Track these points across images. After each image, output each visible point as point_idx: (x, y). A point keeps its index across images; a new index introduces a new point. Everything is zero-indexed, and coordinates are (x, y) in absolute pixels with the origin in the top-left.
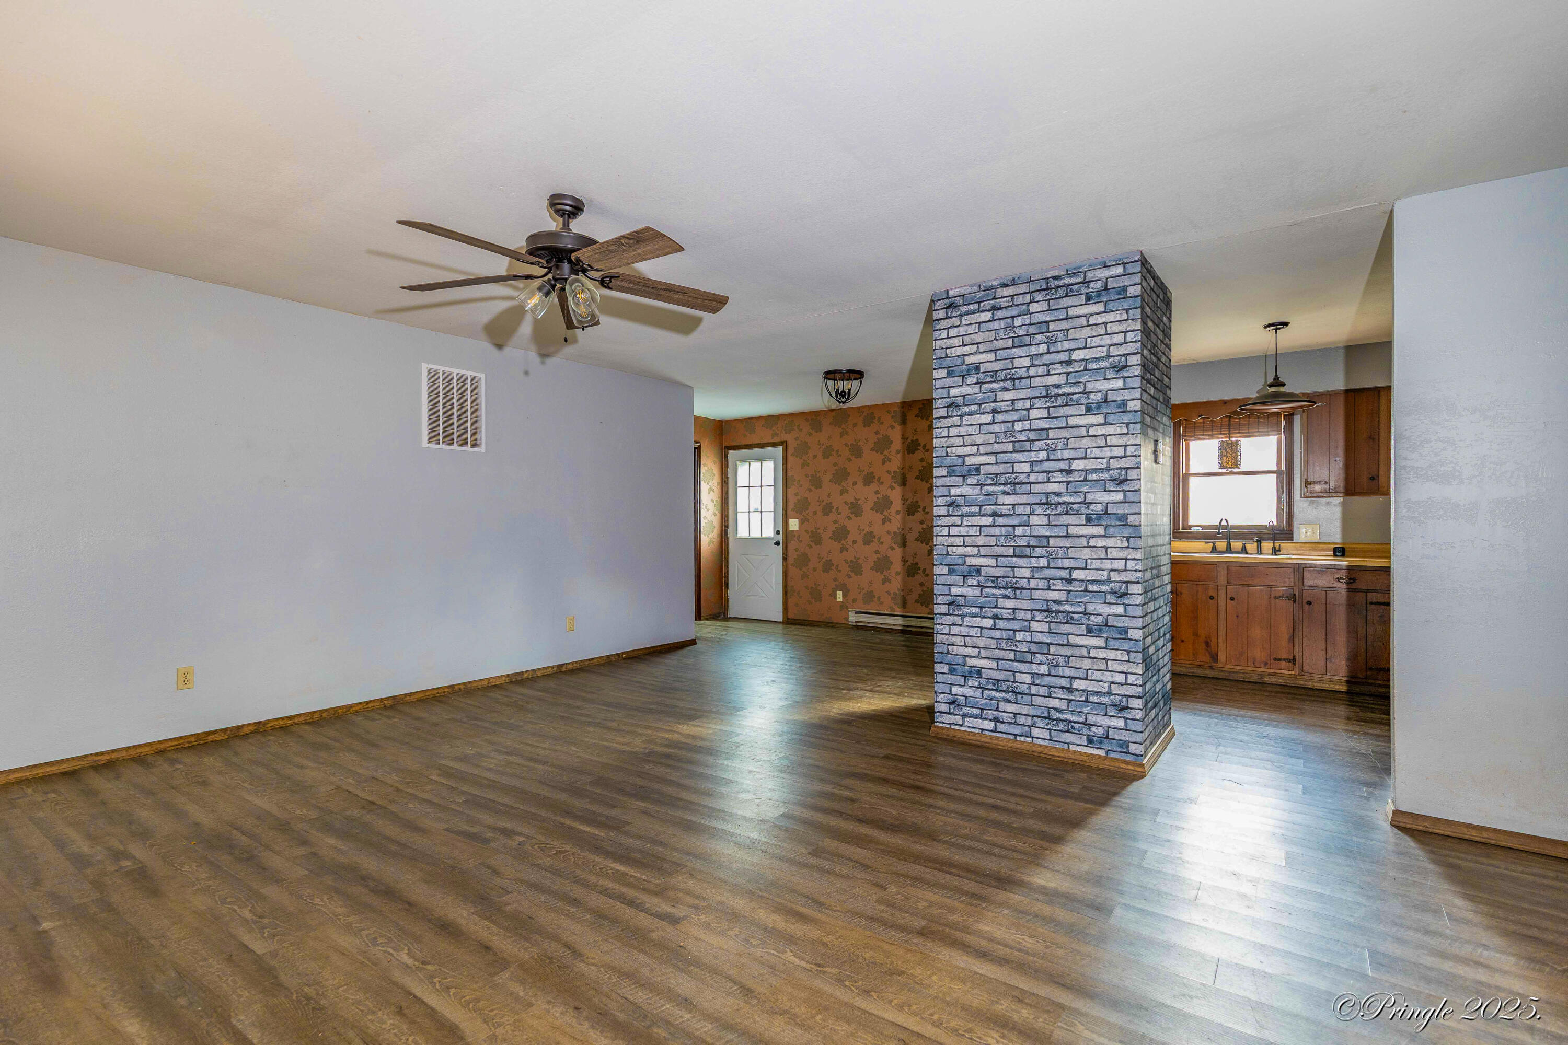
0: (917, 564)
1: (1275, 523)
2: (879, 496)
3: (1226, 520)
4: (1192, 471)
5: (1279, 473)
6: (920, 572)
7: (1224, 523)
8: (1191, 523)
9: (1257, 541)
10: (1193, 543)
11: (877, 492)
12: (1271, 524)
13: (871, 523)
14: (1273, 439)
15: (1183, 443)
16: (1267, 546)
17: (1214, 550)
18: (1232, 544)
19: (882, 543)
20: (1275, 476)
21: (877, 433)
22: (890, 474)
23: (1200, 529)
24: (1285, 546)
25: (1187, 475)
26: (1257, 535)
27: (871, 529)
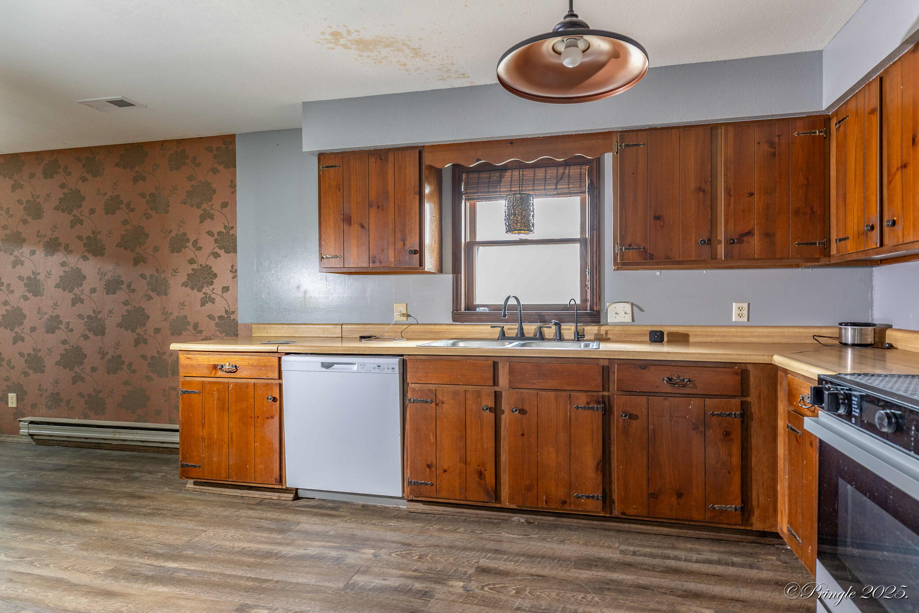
0: (120, 356)
1: (578, 302)
2: (67, 269)
3: (516, 298)
4: (479, 238)
5: (582, 241)
6: (125, 367)
7: (512, 302)
8: (478, 301)
9: (556, 324)
10: (475, 327)
11: (63, 264)
12: (573, 302)
13: (56, 304)
14: (577, 199)
15: (464, 206)
16: (569, 329)
17: (503, 337)
18: (524, 327)
19: (71, 330)
20: (578, 245)
21: (63, 186)
22: (82, 240)
23: (486, 310)
24: (591, 330)
25: (472, 245)
26: (557, 316)
27: (55, 313)
